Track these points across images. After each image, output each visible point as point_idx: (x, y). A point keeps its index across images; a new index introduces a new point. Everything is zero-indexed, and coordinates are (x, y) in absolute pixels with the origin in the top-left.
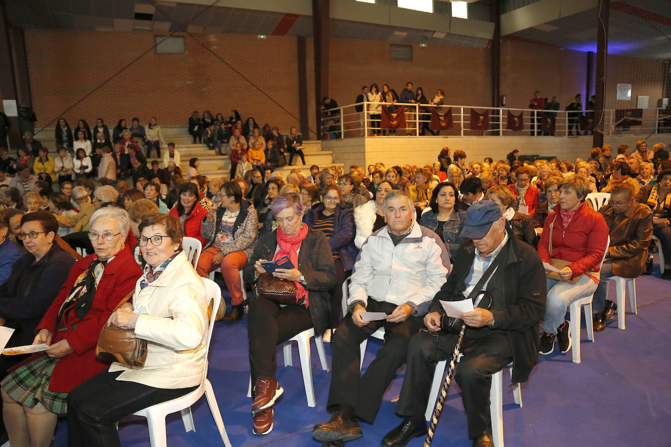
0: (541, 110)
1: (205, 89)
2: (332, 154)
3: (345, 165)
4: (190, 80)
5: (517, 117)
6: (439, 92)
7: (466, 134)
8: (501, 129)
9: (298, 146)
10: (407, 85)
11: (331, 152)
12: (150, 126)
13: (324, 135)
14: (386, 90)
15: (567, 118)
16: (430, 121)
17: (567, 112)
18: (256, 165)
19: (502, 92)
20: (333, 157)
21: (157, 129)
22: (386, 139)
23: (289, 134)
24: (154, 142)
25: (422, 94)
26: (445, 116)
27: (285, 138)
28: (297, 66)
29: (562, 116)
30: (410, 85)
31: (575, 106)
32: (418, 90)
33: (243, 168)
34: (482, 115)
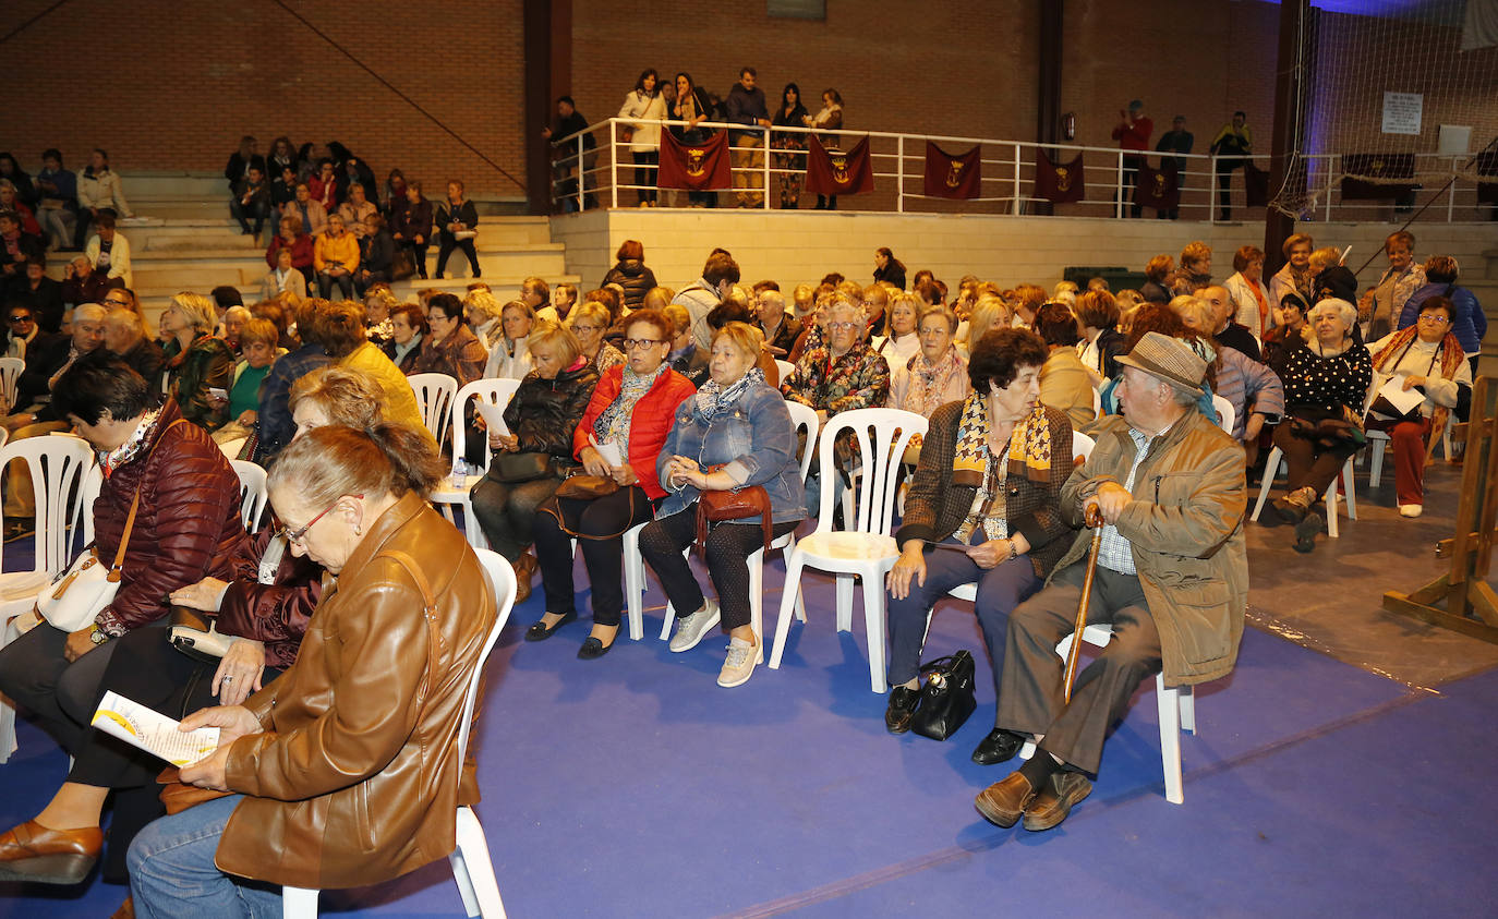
0: (1137, 152)
1: (285, 85)
2: (563, 252)
3: (582, 279)
4: (248, 61)
5: (1064, 166)
6: (826, 96)
7: (910, 206)
8: (1017, 198)
9: (462, 230)
10: (742, 75)
11: (561, 247)
12: (90, 173)
13: (560, 201)
14: (684, 85)
15: (1214, 174)
16: (805, 172)
17: (1215, 158)
18: (329, 276)
19: (1065, 108)
20: (565, 260)
21: (111, 177)
22: (671, 215)
23: (445, 200)
24: (99, 211)
25: (798, 102)
26: (849, 158)
27: (435, 210)
28: (520, 31)
29: (1202, 166)
30: (747, 75)
31: (1234, 142)
32: (786, 92)
33: (278, 283)
34: (958, 159)
